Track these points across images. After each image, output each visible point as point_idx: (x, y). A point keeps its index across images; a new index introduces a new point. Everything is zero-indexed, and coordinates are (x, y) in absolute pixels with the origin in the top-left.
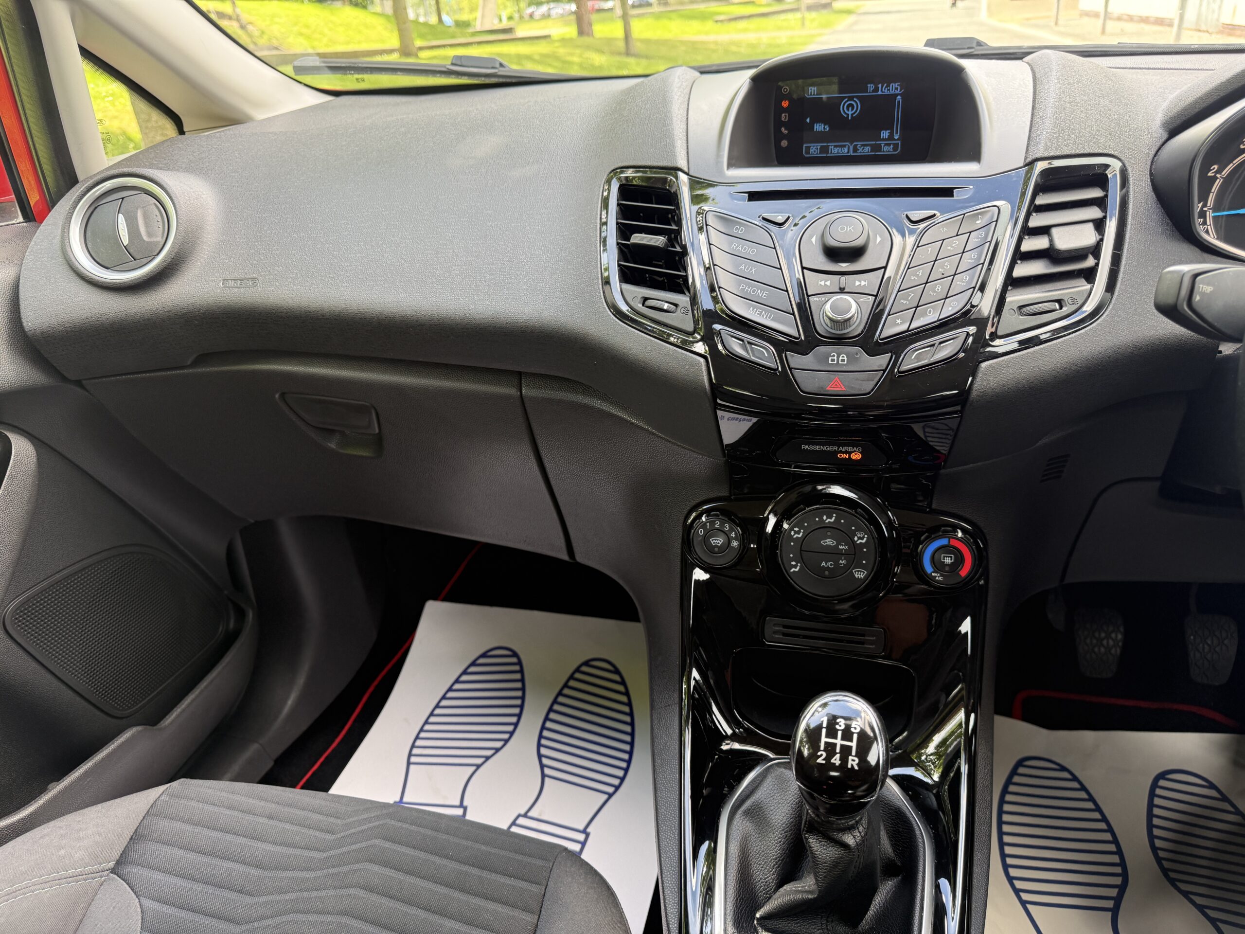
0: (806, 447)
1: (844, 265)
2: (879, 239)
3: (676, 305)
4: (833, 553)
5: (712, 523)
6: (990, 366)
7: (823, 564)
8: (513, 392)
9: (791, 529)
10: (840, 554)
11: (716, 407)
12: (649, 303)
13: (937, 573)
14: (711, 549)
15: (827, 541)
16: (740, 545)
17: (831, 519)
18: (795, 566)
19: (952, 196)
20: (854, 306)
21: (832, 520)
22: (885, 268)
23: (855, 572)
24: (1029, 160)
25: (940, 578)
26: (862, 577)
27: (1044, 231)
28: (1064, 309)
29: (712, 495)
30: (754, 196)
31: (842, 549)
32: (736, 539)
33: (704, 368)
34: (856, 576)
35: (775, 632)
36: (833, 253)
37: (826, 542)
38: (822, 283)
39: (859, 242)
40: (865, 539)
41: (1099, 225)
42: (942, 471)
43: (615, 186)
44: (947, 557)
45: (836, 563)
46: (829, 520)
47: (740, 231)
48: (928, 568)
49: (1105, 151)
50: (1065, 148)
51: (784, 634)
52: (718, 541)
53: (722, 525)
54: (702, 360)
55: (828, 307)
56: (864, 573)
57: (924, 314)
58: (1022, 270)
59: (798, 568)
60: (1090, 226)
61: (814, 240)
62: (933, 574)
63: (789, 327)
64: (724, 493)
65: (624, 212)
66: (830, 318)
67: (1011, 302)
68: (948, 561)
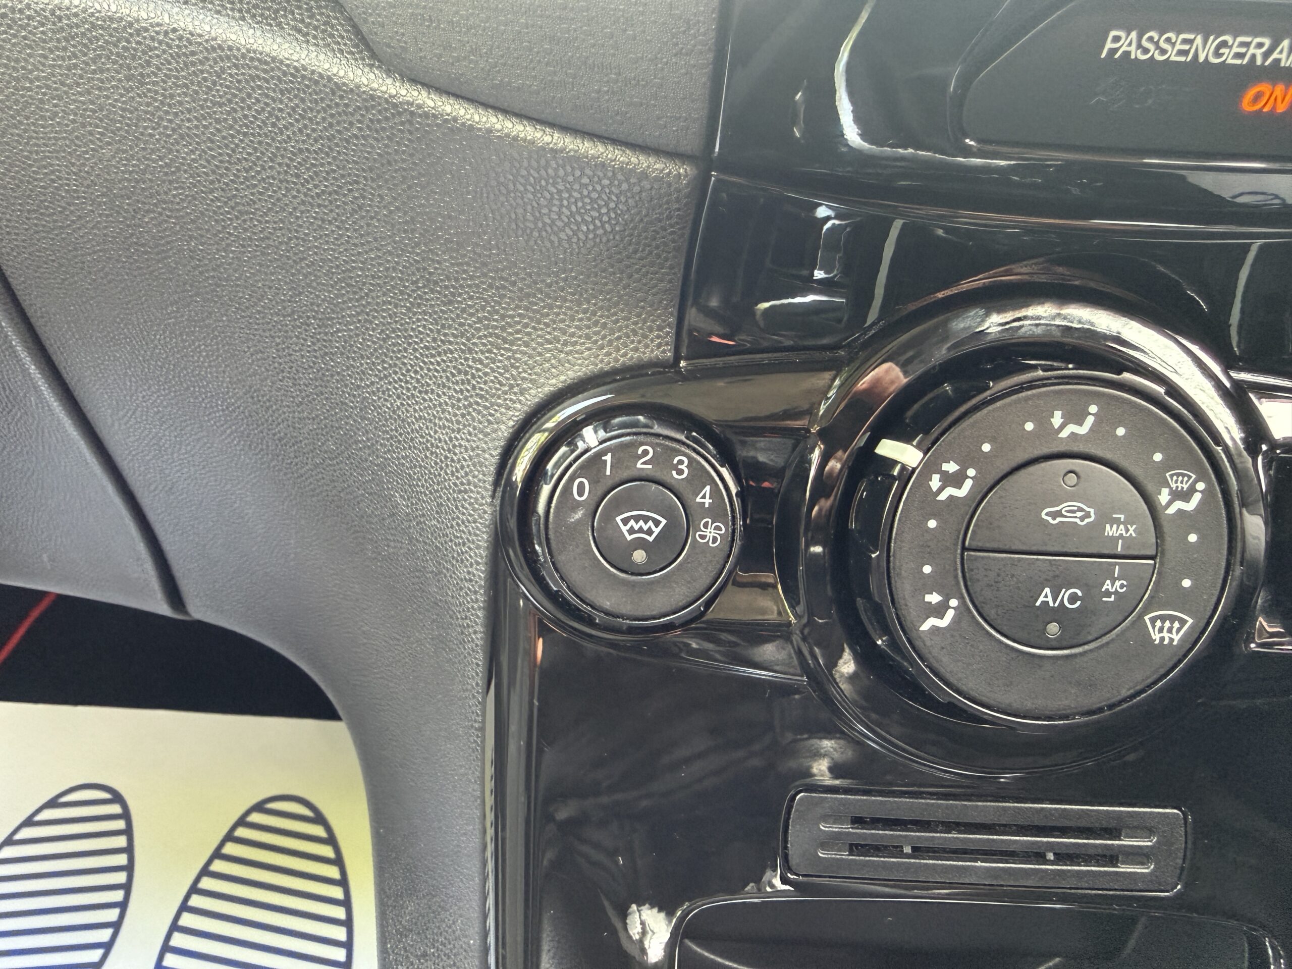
4: (1083, 555)
5: (625, 452)
7: (1046, 596)
15: (1064, 507)
16: (730, 537)
17: (1080, 423)
18: (939, 611)
21: (1083, 429)
23: (1153, 621)
26: (1177, 638)
31: (1114, 540)
32: (716, 513)
34: (1156, 637)
35: (829, 842)
37: (1059, 514)
40: (1197, 498)
45: (1091, 589)
46: (1071, 428)
51: (856, 848)
53: (664, 458)
56: (1183, 622)
59: (950, 614)
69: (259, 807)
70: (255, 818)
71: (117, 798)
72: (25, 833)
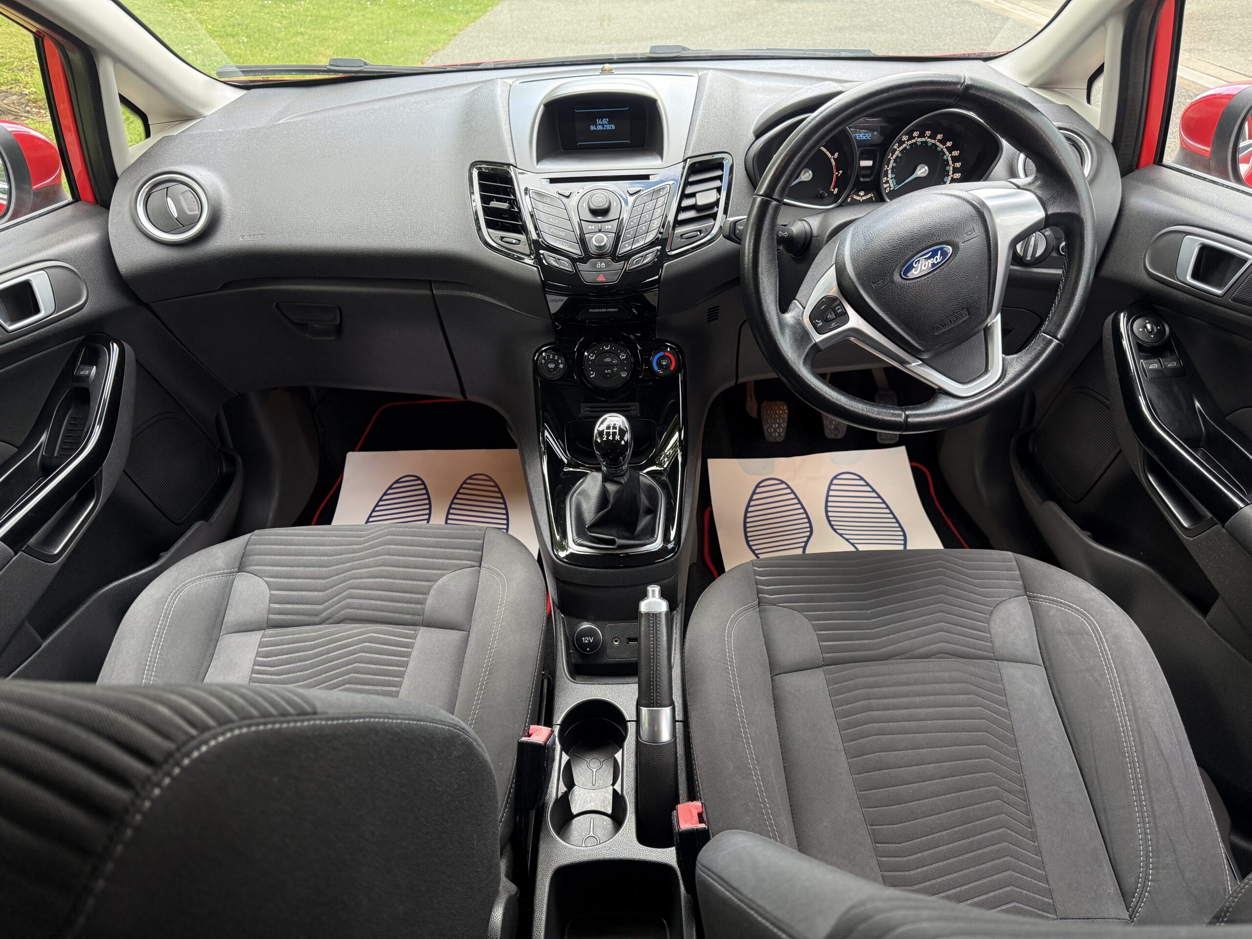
0: (592, 310)
1: (600, 218)
2: (615, 204)
3: (519, 241)
4: (610, 365)
5: (548, 356)
6: (668, 265)
7: (606, 371)
8: (427, 292)
9: (589, 355)
10: (614, 365)
11: (545, 293)
12: (505, 239)
13: (661, 370)
14: (549, 370)
16: (564, 367)
17: (608, 347)
18: (593, 374)
19: (649, 179)
20: (605, 238)
22: (619, 219)
23: (622, 374)
24: (685, 158)
25: (662, 372)
26: (626, 376)
27: (693, 195)
28: (702, 235)
29: (546, 343)
30: (553, 181)
31: (614, 363)
32: (562, 363)
33: (537, 273)
34: (623, 376)
35: (587, 411)
36: (595, 212)
38: (590, 227)
39: (606, 206)
40: (625, 356)
41: (719, 189)
42: (657, 318)
43: (475, 173)
44: (664, 361)
45: (612, 370)
47: (548, 200)
48: (655, 367)
49: (722, 150)
50: (702, 151)
51: (591, 412)
52: (551, 366)
53: (554, 356)
54: (536, 269)
55: (593, 239)
56: (626, 373)
57: (638, 241)
58: (682, 216)
60: (715, 191)
61: (584, 205)
62: (659, 371)
63: (576, 250)
64: (553, 340)
65: (482, 188)
66: (595, 246)
67: (677, 233)
68: (664, 363)
69: (470, 478)
70: (469, 481)
71: (419, 479)
72: (395, 486)
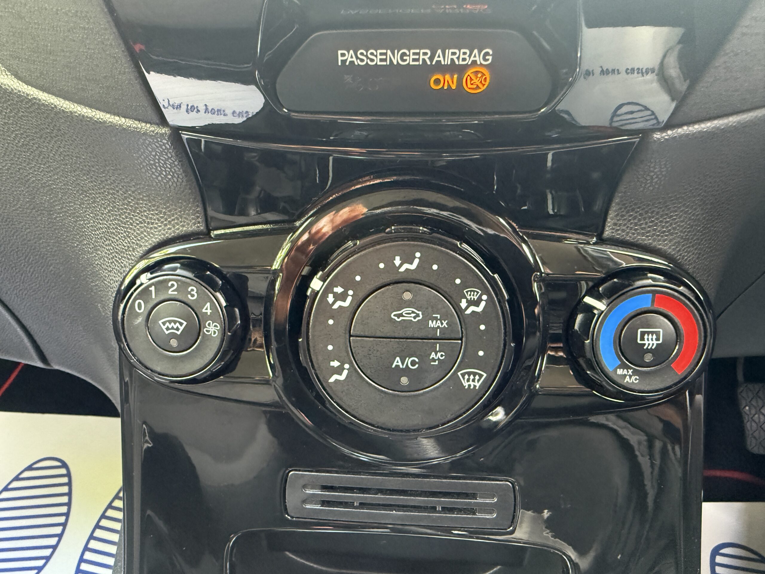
4: (417, 339)
5: (162, 287)
10: (431, 338)
13: (628, 368)
15: (404, 311)
16: (224, 331)
17: (411, 263)
18: (339, 370)
21: (413, 267)
23: (463, 375)
26: (478, 385)
31: (435, 329)
32: (214, 317)
34: (466, 384)
35: (307, 500)
37: (401, 315)
40: (483, 304)
44: (648, 333)
45: (424, 358)
46: (406, 266)
48: (608, 359)
51: (324, 503)
53: (183, 286)
56: (481, 376)
59: (345, 372)
62: (620, 372)
64: (198, 226)
71: (64, 465)
